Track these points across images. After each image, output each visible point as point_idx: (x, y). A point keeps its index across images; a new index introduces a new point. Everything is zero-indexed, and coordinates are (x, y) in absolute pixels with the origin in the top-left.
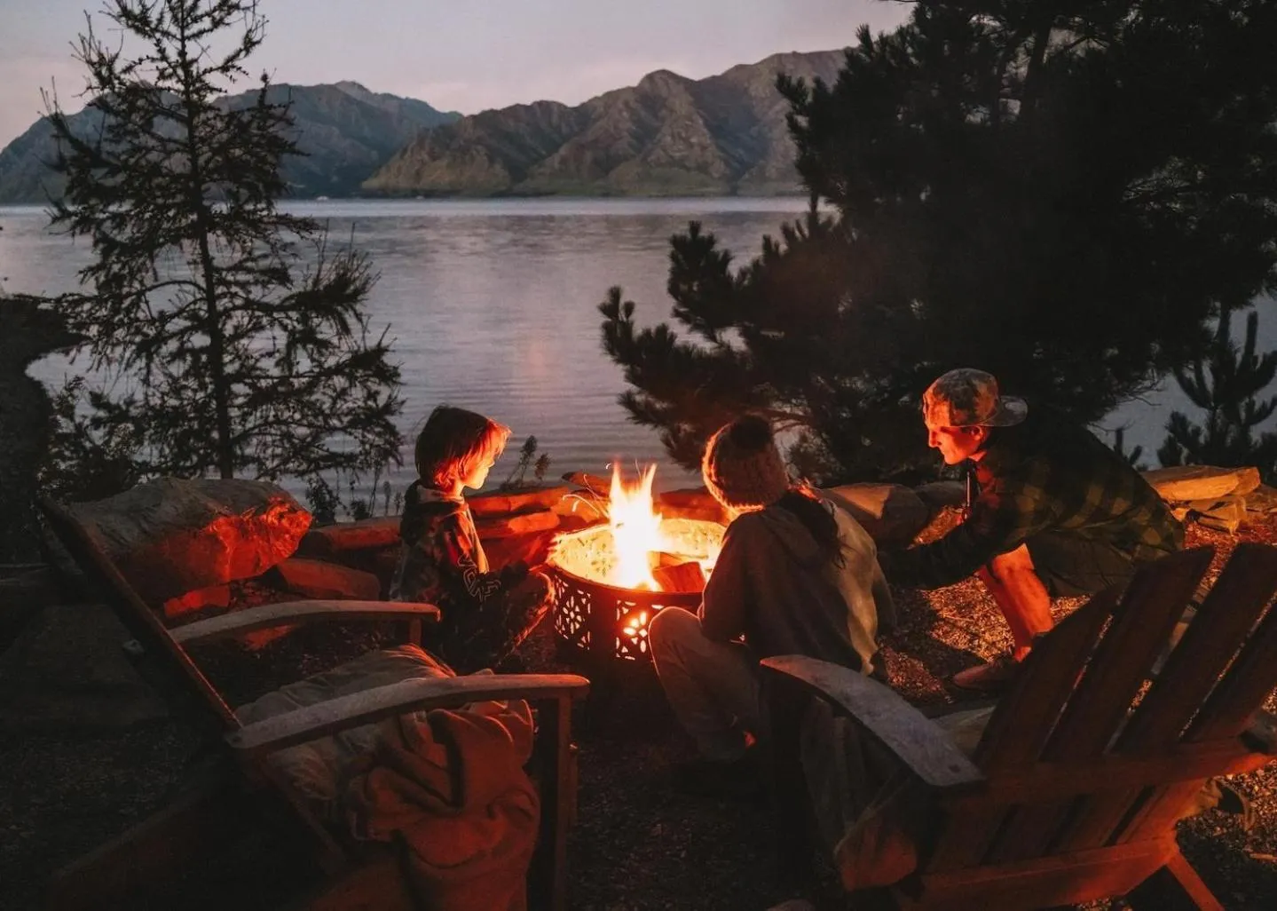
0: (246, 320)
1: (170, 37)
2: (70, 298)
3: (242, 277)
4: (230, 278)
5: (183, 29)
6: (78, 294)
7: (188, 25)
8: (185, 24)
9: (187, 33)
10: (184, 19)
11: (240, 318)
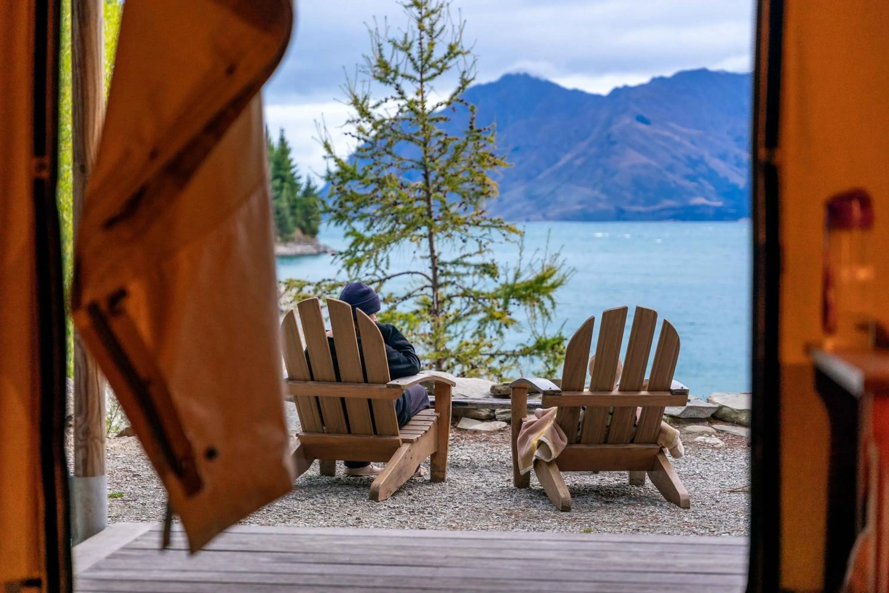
0: (464, 305)
1: (412, 80)
2: (328, 283)
3: (461, 269)
4: (452, 270)
5: (422, 73)
6: (334, 280)
7: (426, 70)
8: (424, 69)
9: (425, 76)
10: (423, 67)
11: (458, 303)
